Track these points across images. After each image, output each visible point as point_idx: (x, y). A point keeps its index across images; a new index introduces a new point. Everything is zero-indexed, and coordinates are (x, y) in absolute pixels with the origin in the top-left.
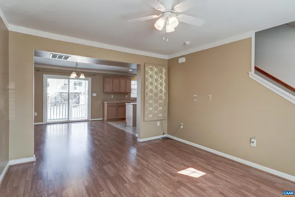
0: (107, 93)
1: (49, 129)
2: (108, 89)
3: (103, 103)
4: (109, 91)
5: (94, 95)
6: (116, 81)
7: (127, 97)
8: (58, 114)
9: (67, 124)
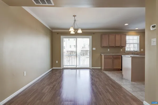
0: (104, 47)
1: (65, 72)
2: (105, 44)
3: (101, 55)
4: (105, 45)
5: (94, 49)
6: (112, 37)
7: (121, 50)
8: (70, 63)
9: (75, 70)
